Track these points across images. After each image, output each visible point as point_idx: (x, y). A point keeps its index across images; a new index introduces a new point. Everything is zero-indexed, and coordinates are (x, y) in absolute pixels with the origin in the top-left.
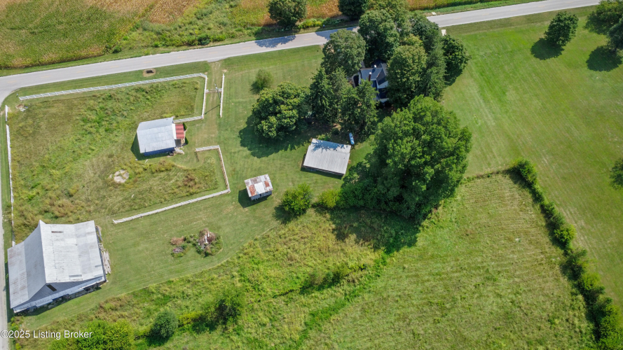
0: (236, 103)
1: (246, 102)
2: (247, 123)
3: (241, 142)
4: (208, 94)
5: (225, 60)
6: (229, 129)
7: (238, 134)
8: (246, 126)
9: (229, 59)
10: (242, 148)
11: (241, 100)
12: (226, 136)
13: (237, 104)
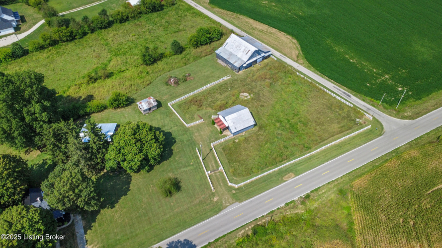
0: (189, 166)
1: (180, 168)
2: (172, 150)
3: (171, 135)
4: (218, 166)
5: (220, 210)
6: (185, 142)
7: (176, 139)
8: (172, 148)
9: (217, 213)
10: (170, 131)
11: (185, 169)
12: (186, 136)
13: (187, 164)
